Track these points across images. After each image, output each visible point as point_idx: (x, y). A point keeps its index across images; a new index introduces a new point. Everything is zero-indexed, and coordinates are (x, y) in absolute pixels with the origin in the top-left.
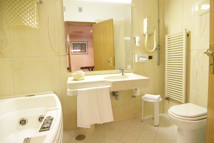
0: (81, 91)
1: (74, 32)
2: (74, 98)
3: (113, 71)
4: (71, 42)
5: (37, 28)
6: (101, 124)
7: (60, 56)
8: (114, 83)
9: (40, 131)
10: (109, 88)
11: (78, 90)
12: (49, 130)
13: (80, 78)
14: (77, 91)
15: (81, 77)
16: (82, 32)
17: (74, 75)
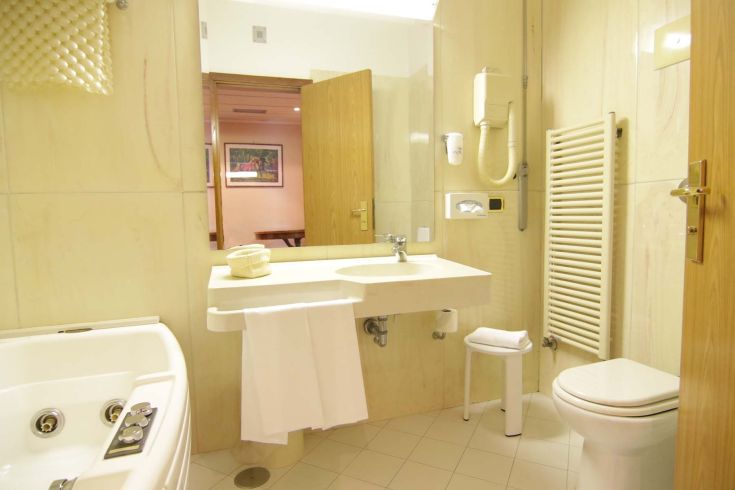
0: (255, 315)
1: (236, 111)
2: (233, 338)
4: (225, 144)
5: (104, 92)
6: (325, 429)
7: (183, 193)
8: (372, 290)
9: (108, 456)
10: (354, 304)
11: (246, 311)
12: (139, 451)
13: (255, 272)
14: (243, 314)
15: (256, 266)
16: (264, 112)
17: (233, 260)
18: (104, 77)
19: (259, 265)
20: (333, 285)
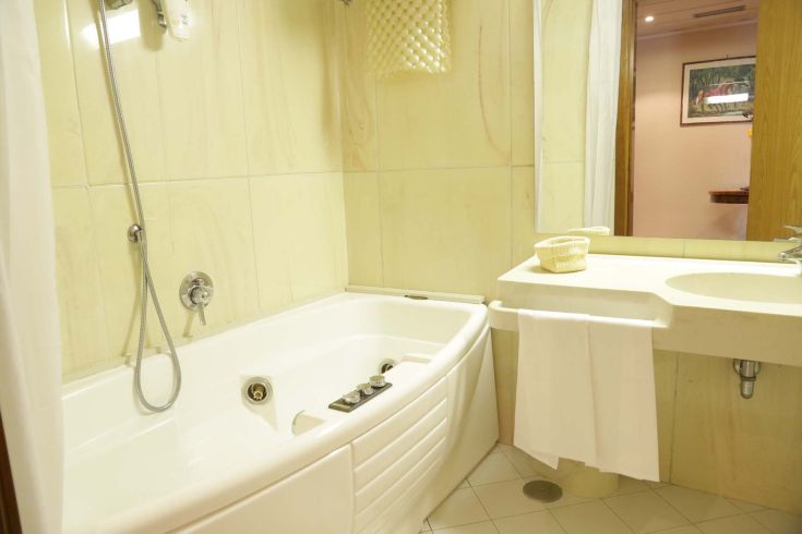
0: (528, 319)
1: (697, 16)
3: (756, 247)
4: (684, 64)
5: (443, 69)
6: (602, 471)
7: (512, 166)
9: (331, 407)
10: (654, 331)
11: (521, 311)
12: (347, 411)
13: (559, 266)
14: (516, 314)
15: (562, 260)
16: (741, 8)
17: (543, 249)
18: (443, 55)
19: (568, 258)
20: (642, 299)
